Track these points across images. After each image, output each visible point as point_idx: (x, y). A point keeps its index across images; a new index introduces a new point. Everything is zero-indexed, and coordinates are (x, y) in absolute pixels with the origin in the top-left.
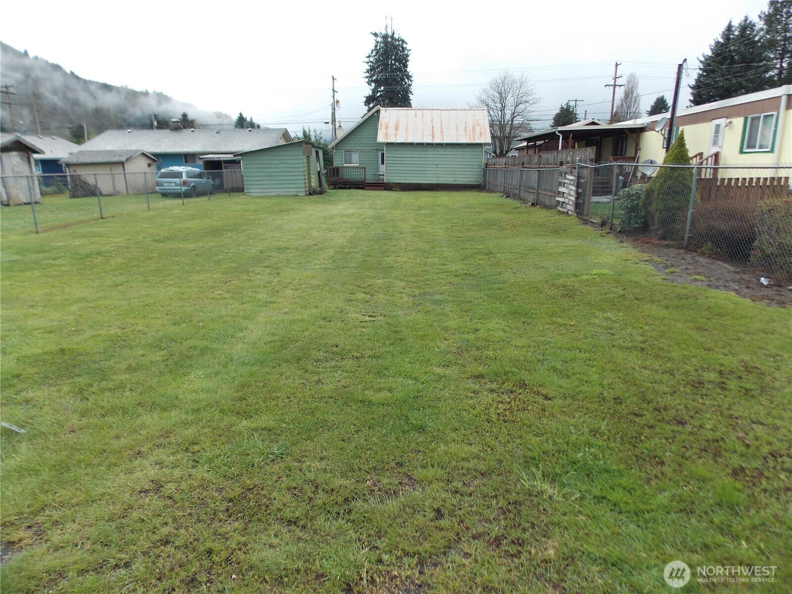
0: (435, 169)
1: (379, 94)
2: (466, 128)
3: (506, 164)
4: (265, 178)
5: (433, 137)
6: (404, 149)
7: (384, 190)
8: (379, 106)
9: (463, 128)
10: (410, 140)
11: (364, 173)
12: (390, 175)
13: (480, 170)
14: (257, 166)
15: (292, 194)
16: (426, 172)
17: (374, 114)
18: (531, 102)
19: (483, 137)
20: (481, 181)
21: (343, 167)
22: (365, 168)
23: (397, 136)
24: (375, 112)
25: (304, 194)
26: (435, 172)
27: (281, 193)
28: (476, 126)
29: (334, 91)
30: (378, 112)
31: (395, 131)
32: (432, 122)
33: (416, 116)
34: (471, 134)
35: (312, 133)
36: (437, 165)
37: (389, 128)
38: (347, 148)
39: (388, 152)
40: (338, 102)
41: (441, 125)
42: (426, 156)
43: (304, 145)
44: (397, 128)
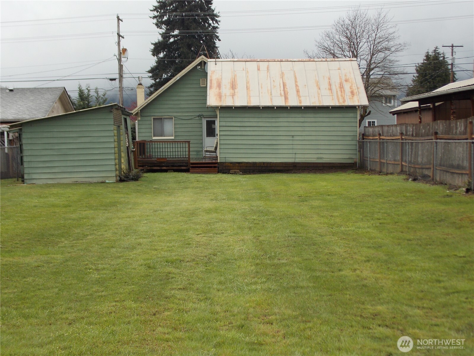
0: (291, 142)
1: (172, 40)
2: (330, 85)
3: (402, 134)
4: (56, 158)
5: (286, 98)
6: (246, 115)
7: (218, 172)
8: (203, 56)
9: (327, 86)
10: (254, 102)
11: (187, 149)
12: (226, 151)
13: (354, 143)
14: (46, 141)
15: (95, 180)
16: (279, 147)
17: (196, 67)
18: (393, 49)
19: (355, 98)
20: (356, 158)
21: (151, 141)
22: (189, 142)
23: (235, 97)
24: (198, 65)
25: (113, 180)
26: (291, 147)
27: (80, 180)
28: (345, 84)
29: (119, 36)
30: (203, 64)
31: (232, 91)
32: (282, 78)
33: (259, 69)
34: (339, 93)
35: (92, 93)
36: (293, 136)
37: (223, 87)
38: (158, 114)
39: (222, 119)
40: (125, 50)
41: (296, 82)
42: (277, 124)
43: (115, 111)
44: (233, 86)
